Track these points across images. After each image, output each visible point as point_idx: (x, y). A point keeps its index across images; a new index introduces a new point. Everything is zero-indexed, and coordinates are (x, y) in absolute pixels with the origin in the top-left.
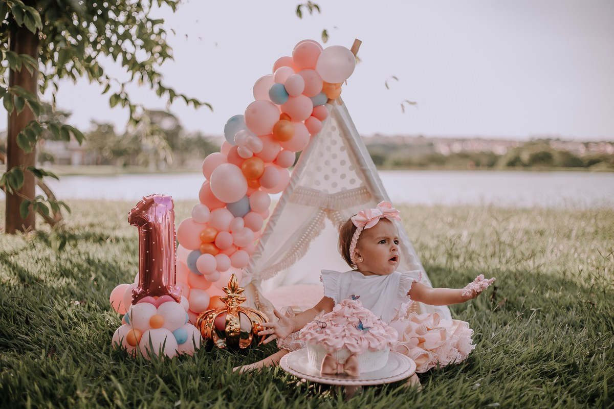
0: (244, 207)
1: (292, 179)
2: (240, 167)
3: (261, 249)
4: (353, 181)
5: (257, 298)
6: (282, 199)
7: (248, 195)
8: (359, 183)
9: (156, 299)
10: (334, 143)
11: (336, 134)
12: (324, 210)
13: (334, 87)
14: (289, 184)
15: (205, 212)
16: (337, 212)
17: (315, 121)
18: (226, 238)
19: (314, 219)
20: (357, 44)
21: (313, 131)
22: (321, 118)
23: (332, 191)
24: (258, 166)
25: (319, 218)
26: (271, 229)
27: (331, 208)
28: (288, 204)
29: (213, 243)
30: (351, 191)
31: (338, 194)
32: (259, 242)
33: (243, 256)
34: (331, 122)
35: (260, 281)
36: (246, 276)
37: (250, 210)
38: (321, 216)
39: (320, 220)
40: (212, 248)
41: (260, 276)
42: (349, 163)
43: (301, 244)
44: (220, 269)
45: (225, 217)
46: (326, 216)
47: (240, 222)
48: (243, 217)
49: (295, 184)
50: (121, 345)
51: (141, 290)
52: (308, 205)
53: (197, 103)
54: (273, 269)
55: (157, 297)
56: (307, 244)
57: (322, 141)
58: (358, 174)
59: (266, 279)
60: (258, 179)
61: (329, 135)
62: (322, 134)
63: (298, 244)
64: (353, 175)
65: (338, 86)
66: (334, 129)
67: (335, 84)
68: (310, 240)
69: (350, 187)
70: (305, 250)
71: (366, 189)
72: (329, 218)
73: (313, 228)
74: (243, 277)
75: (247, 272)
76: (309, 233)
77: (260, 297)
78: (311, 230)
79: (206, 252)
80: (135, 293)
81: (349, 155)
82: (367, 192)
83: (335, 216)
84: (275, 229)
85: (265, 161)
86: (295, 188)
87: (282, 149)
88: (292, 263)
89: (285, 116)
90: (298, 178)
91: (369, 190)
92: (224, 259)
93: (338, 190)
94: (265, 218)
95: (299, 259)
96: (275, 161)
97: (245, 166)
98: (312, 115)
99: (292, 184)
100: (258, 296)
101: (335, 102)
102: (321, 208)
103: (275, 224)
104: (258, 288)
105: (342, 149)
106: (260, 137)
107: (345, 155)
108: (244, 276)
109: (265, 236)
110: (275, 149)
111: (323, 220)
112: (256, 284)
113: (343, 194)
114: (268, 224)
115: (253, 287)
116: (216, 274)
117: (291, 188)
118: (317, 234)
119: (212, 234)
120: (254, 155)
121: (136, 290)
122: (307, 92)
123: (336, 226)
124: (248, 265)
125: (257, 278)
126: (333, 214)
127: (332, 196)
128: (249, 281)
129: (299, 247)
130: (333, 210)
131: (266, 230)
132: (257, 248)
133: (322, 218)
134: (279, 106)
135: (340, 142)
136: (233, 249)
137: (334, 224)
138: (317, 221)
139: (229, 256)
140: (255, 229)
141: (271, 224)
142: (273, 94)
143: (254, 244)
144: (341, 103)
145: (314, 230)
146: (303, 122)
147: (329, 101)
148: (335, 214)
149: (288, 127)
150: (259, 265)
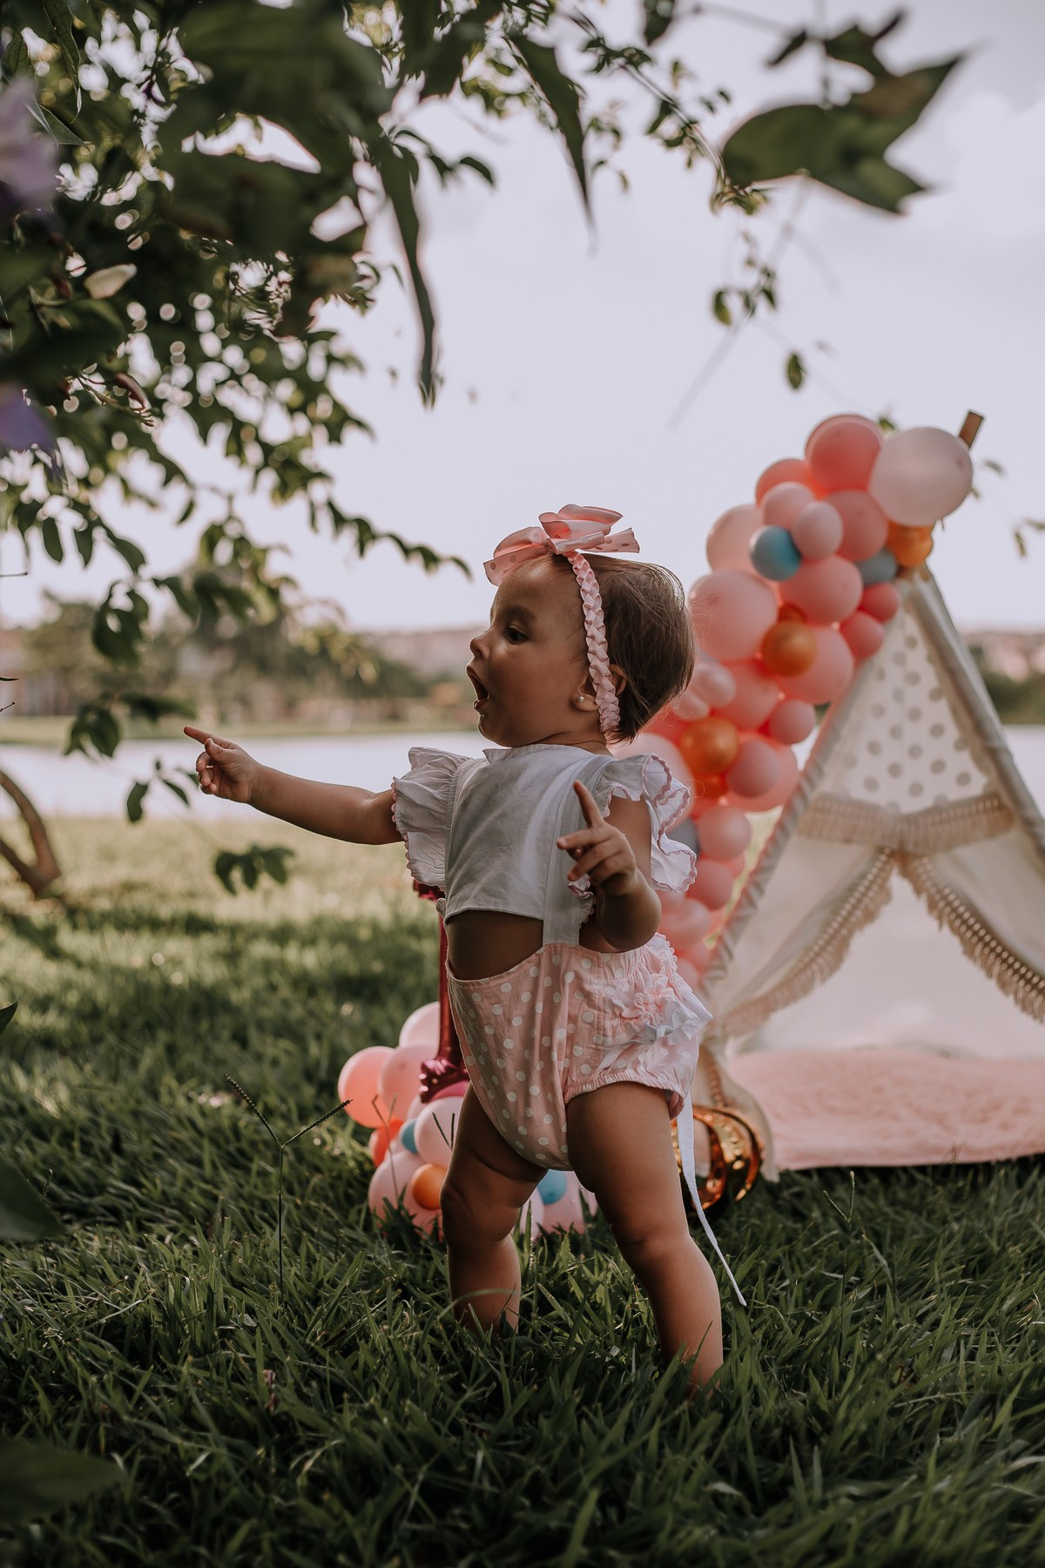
1: (805, 774)
2: (677, 742)
3: (725, 955)
4: (963, 779)
6: (781, 826)
7: (694, 817)
8: (980, 782)
10: (914, 679)
11: (919, 659)
12: (892, 855)
13: (916, 535)
14: (799, 789)
16: (926, 860)
17: (869, 624)
19: (863, 876)
20: (974, 423)
21: (862, 651)
22: (882, 614)
23: (910, 806)
24: (724, 740)
25: (876, 876)
26: (752, 903)
27: (910, 847)
28: (795, 841)
30: (961, 804)
31: (927, 813)
32: (721, 938)
34: (906, 625)
38: (882, 869)
39: (880, 881)
41: (724, 1027)
42: (952, 733)
43: (828, 943)
46: (897, 870)
49: (813, 785)
50: (401, 1207)
51: (445, 1062)
52: (848, 841)
53: (430, 558)
54: (755, 1010)
56: (845, 943)
57: (881, 675)
58: (977, 761)
60: (724, 773)
61: (900, 659)
62: (884, 658)
63: (823, 943)
64: (963, 761)
65: (925, 533)
66: (911, 643)
67: (918, 528)
68: (851, 934)
69: (956, 793)
70: (840, 958)
71: (1000, 798)
72: (906, 873)
73: (860, 901)
76: (851, 913)
77: (725, 1082)
78: (855, 907)
80: (430, 1074)
81: (954, 712)
82: (1001, 807)
83: (919, 871)
84: (763, 904)
85: (741, 728)
86: (812, 796)
87: (781, 696)
88: (806, 989)
89: (790, 612)
90: (821, 773)
91: (1006, 800)
93: (925, 802)
94: (736, 875)
95: (823, 980)
96: (765, 729)
97: (688, 742)
98: (862, 608)
99: (806, 787)
100: (719, 1079)
101: (917, 576)
102: (882, 849)
103: (763, 892)
104: (719, 1058)
105: (935, 695)
106: (728, 664)
107: (941, 712)
109: (735, 923)
110: (766, 698)
111: (885, 880)
112: (716, 1049)
113: (939, 811)
114: (745, 893)
115: (708, 1055)
117: (803, 797)
118: (870, 916)
120: (713, 713)
121: (431, 1064)
122: (850, 550)
123: (924, 897)
125: (718, 1032)
126: (915, 864)
127: (913, 820)
129: (823, 949)
130: (914, 854)
131: (739, 906)
132: (715, 953)
133: (884, 874)
134: (774, 585)
135: (930, 677)
137: (918, 891)
138: (872, 882)
140: (713, 904)
141: (753, 892)
142: (763, 559)
143: (709, 944)
144: (928, 576)
145: (862, 906)
146: (836, 626)
147: (901, 571)
148: (921, 866)
149: (801, 639)
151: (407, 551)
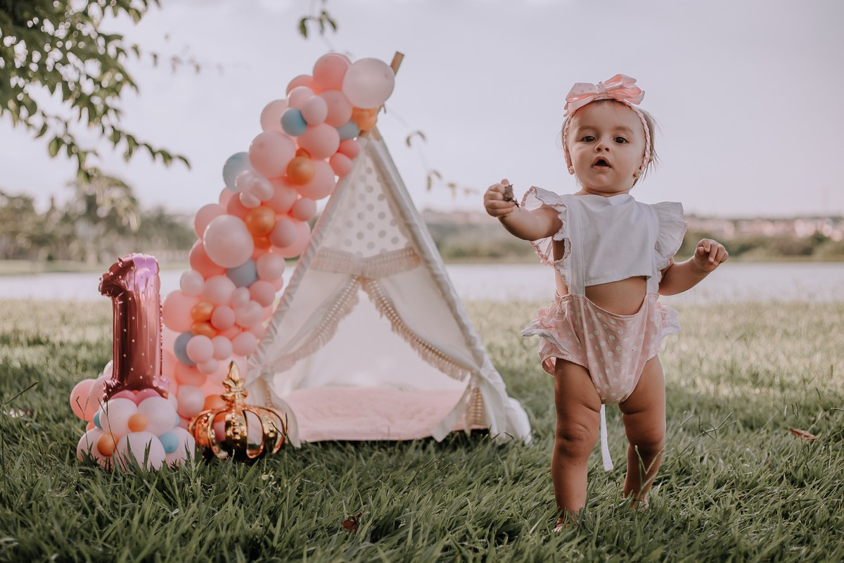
0: (249, 273)
2: (244, 219)
3: (273, 331)
4: (395, 240)
5: (268, 398)
6: (301, 264)
7: (254, 259)
8: (403, 242)
9: (136, 394)
10: (370, 189)
11: (373, 179)
12: (358, 279)
13: (367, 114)
14: (310, 244)
15: (198, 281)
16: (375, 282)
17: (343, 159)
18: (226, 315)
19: (344, 290)
20: (398, 58)
21: (342, 173)
22: (351, 155)
23: (368, 254)
24: (268, 218)
25: (350, 290)
26: (286, 304)
27: (367, 275)
28: (308, 271)
29: (209, 321)
30: (393, 253)
31: (376, 257)
32: (270, 323)
33: (249, 339)
34: (365, 161)
35: (273, 374)
36: (253, 368)
37: (258, 278)
38: (353, 287)
39: (352, 293)
40: (207, 328)
41: (272, 368)
42: (389, 217)
43: (326, 325)
44: (218, 356)
45: (225, 287)
46: (360, 287)
47: (245, 295)
48: (248, 287)
49: (318, 244)
50: (90, 454)
51: (116, 381)
52: (335, 272)
53: (167, 157)
54: (288, 360)
55: (137, 391)
56: (335, 324)
57: (353, 187)
58: (402, 231)
59: (281, 371)
60: (268, 235)
61: (363, 179)
62: (353, 177)
63: (323, 325)
64: (395, 231)
65: (374, 113)
66: (369, 171)
67: (368, 110)
68: (338, 320)
69: (391, 248)
70: (332, 332)
71: (413, 250)
72: (364, 289)
73: (342, 303)
74: (249, 370)
75: (255, 363)
76: (338, 310)
77: (273, 396)
78: (340, 306)
79: (199, 333)
80: (108, 387)
81: (391, 206)
82: (414, 255)
83: (372, 287)
84: (292, 305)
85: (277, 212)
86: (317, 249)
87: (299, 197)
88: (315, 349)
89: (302, 152)
90: (322, 237)
91: (417, 251)
92: (223, 343)
93: (376, 252)
94: (278, 289)
95: (324, 344)
96: (291, 213)
97: (249, 219)
98: (339, 151)
99: (313, 243)
100: (269, 395)
101: (371, 135)
102: (353, 276)
103: (291, 298)
104: (270, 385)
105: (381, 198)
106: (271, 179)
107: (384, 206)
108: (250, 368)
109: (279, 314)
110: (291, 196)
111: (356, 292)
112: (267, 379)
113: (382, 257)
114: (283, 299)
115: (263, 383)
116: (212, 363)
117: (313, 249)
118: (348, 311)
119: (208, 310)
120: (262, 204)
121: (109, 382)
122: (331, 120)
123: (373, 300)
124: (256, 353)
125: (269, 371)
126: (370, 284)
127: (368, 261)
128: (258, 374)
129: (324, 328)
130: (369, 279)
131: (280, 305)
132: (268, 330)
133: (354, 289)
134: (295, 139)
135: (378, 189)
136: (235, 331)
137: (371, 298)
138: (348, 293)
139: (231, 340)
140: (265, 303)
141: (287, 299)
142: (286, 123)
143: (264, 325)
144: (379, 138)
145: (343, 306)
146: (328, 160)
147: (362, 133)
148: (372, 285)
149: (306, 166)
150: (271, 354)
151: (153, 154)
